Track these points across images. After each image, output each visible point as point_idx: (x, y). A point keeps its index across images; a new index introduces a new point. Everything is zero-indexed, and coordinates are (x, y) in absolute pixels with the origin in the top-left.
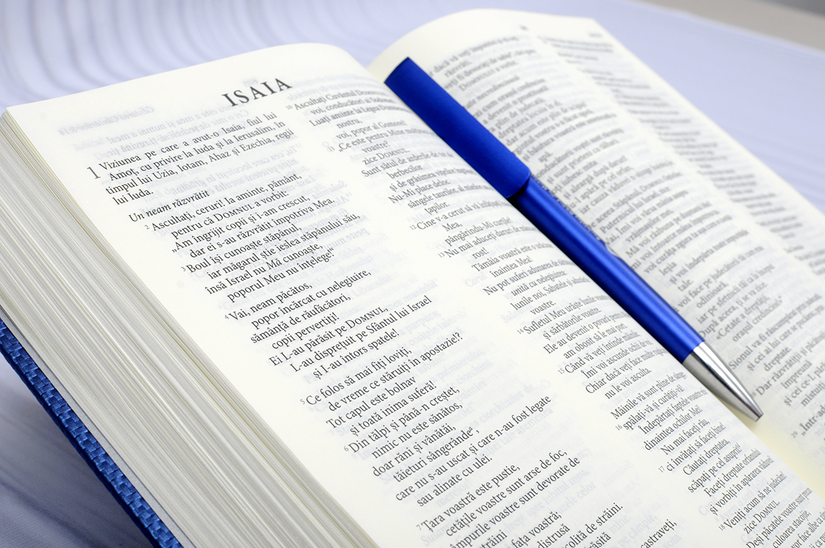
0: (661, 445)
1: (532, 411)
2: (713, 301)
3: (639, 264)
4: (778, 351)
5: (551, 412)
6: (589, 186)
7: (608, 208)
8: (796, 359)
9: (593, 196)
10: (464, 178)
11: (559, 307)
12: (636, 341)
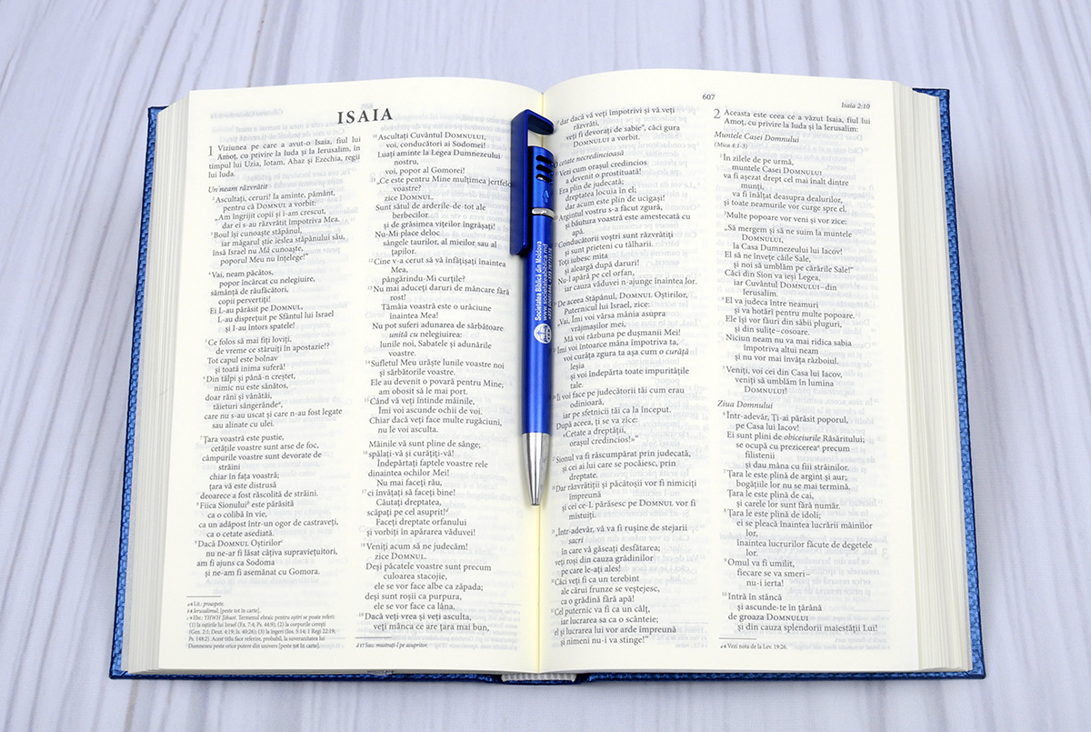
0: (380, 478)
1: (325, 413)
2: (583, 409)
3: (563, 350)
4: (587, 472)
5: (335, 420)
6: (584, 273)
7: (580, 298)
8: (593, 485)
9: (580, 282)
10: (462, 233)
11: (415, 359)
12: (458, 406)
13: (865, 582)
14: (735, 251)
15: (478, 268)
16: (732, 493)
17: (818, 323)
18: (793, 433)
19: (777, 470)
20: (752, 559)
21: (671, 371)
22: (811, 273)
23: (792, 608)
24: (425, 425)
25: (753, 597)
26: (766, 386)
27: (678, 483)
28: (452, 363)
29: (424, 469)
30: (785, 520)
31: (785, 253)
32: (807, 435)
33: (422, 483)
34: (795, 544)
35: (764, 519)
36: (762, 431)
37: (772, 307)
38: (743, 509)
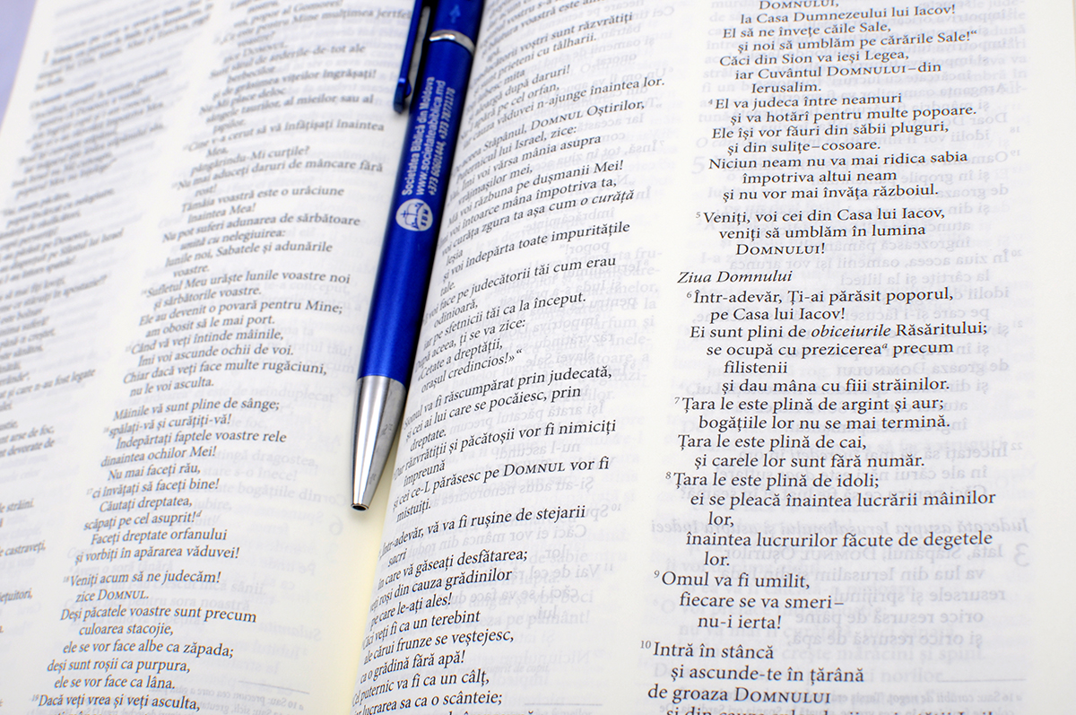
0: (114, 468)
1: (74, 378)
2: (448, 324)
3: (444, 240)
4: (434, 429)
5: (84, 386)
6: (489, 109)
7: (478, 148)
8: (437, 451)
9: (482, 125)
10: (317, 86)
11: (207, 276)
12: (254, 343)
13: (971, 618)
14: (741, 28)
15: (334, 133)
16: (686, 442)
17: (902, 128)
18: (830, 323)
19: (790, 395)
20: (715, 571)
21: (596, 231)
22: (889, 48)
23: (795, 676)
24: (195, 377)
25: (708, 652)
26: (783, 241)
27: (580, 428)
28: (260, 276)
29: (180, 447)
30: (797, 492)
31: (839, 22)
32: (861, 326)
33: (169, 471)
34: (816, 541)
35: (750, 491)
36: (764, 323)
37: (808, 108)
38: (707, 472)
